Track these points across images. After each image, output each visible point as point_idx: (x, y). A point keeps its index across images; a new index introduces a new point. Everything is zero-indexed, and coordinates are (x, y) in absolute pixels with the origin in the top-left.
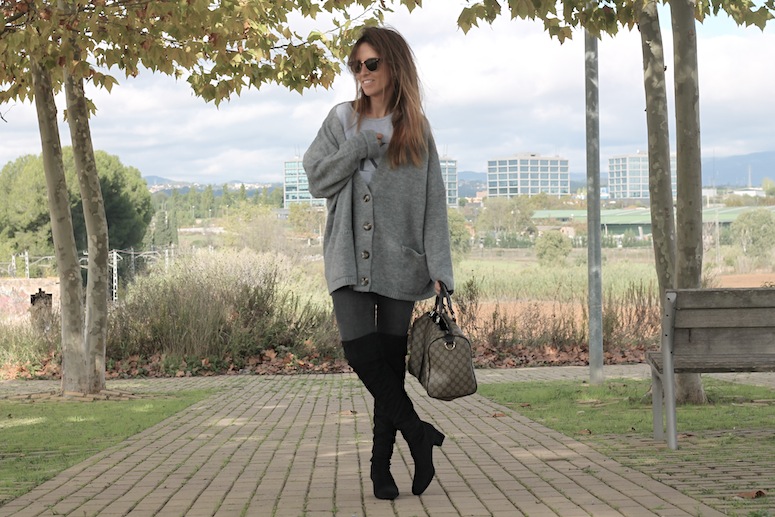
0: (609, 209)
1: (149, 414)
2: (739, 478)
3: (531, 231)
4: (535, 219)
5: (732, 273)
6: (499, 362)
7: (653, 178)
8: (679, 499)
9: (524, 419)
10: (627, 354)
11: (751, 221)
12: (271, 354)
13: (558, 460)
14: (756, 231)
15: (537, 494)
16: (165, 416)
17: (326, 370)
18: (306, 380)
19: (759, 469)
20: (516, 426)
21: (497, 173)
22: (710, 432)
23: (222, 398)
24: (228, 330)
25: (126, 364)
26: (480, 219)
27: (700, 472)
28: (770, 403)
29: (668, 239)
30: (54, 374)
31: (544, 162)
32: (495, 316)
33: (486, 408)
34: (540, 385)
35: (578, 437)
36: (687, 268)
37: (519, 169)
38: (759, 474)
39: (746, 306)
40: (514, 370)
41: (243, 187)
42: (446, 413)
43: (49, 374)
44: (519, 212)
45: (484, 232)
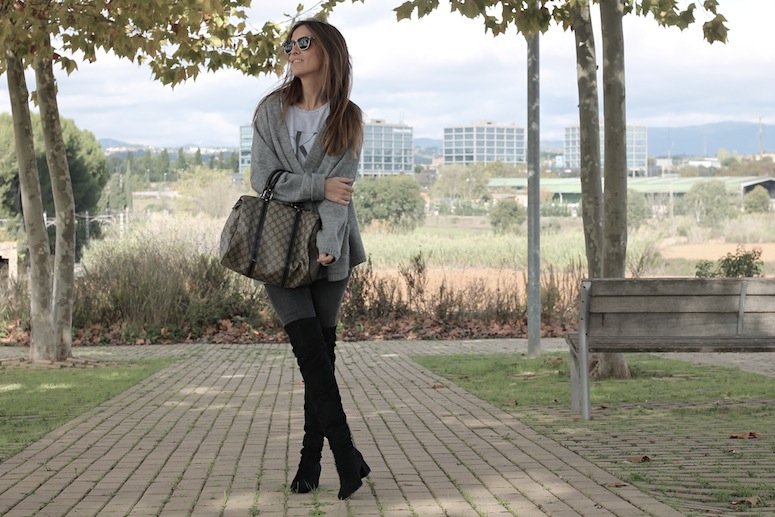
0: (564, 177)
1: (115, 381)
2: (635, 445)
3: (486, 199)
4: (490, 187)
5: (685, 243)
6: (445, 334)
7: (585, 169)
8: (578, 462)
9: (460, 390)
10: (567, 327)
11: (705, 192)
12: (226, 323)
13: (483, 428)
14: (710, 202)
15: (459, 457)
16: (130, 384)
17: (280, 340)
18: (261, 349)
19: (653, 438)
20: (452, 397)
21: (453, 140)
22: (624, 404)
23: (182, 366)
24: (186, 300)
25: (88, 332)
26: (435, 187)
27: (603, 440)
28: (687, 378)
29: (597, 226)
30: (19, 341)
31: (500, 130)
32: (442, 289)
33: (428, 380)
34: (482, 358)
35: (504, 408)
36: (613, 254)
37: (475, 136)
38: (652, 442)
39: (653, 293)
40: (459, 342)
41: (199, 151)
42: (390, 383)
43: (14, 340)
44: (474, 180)
45: (439, 200)
